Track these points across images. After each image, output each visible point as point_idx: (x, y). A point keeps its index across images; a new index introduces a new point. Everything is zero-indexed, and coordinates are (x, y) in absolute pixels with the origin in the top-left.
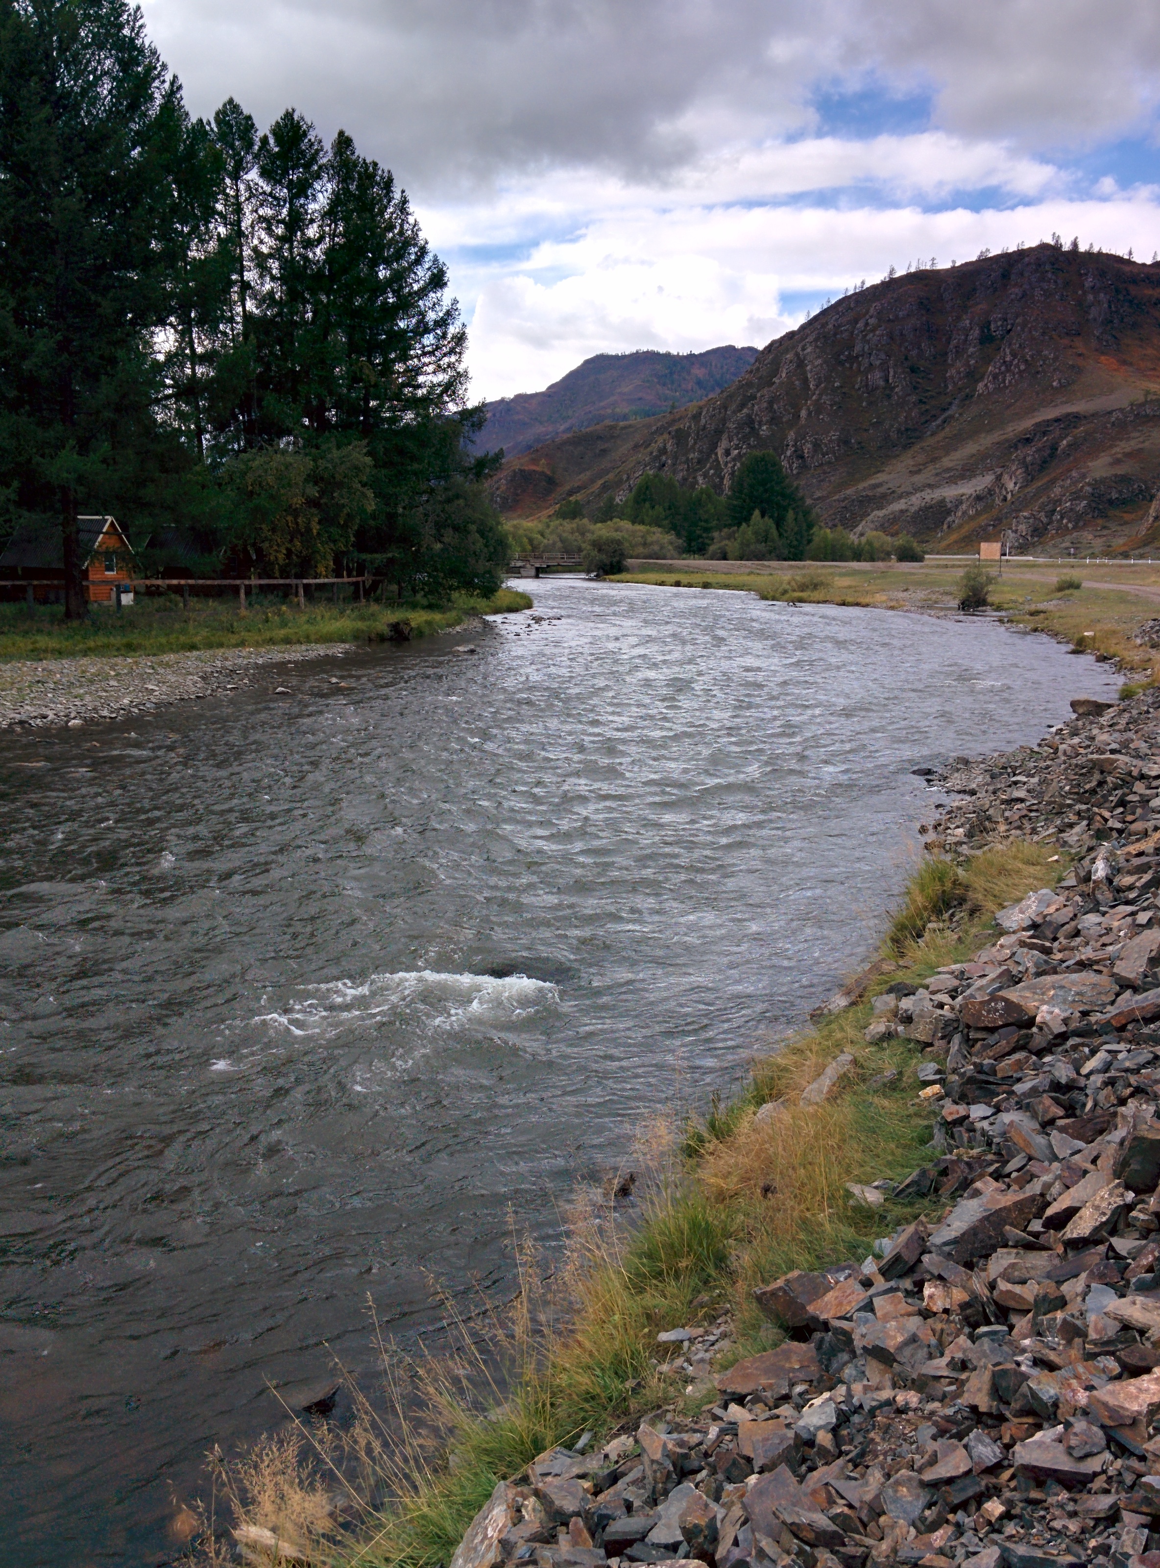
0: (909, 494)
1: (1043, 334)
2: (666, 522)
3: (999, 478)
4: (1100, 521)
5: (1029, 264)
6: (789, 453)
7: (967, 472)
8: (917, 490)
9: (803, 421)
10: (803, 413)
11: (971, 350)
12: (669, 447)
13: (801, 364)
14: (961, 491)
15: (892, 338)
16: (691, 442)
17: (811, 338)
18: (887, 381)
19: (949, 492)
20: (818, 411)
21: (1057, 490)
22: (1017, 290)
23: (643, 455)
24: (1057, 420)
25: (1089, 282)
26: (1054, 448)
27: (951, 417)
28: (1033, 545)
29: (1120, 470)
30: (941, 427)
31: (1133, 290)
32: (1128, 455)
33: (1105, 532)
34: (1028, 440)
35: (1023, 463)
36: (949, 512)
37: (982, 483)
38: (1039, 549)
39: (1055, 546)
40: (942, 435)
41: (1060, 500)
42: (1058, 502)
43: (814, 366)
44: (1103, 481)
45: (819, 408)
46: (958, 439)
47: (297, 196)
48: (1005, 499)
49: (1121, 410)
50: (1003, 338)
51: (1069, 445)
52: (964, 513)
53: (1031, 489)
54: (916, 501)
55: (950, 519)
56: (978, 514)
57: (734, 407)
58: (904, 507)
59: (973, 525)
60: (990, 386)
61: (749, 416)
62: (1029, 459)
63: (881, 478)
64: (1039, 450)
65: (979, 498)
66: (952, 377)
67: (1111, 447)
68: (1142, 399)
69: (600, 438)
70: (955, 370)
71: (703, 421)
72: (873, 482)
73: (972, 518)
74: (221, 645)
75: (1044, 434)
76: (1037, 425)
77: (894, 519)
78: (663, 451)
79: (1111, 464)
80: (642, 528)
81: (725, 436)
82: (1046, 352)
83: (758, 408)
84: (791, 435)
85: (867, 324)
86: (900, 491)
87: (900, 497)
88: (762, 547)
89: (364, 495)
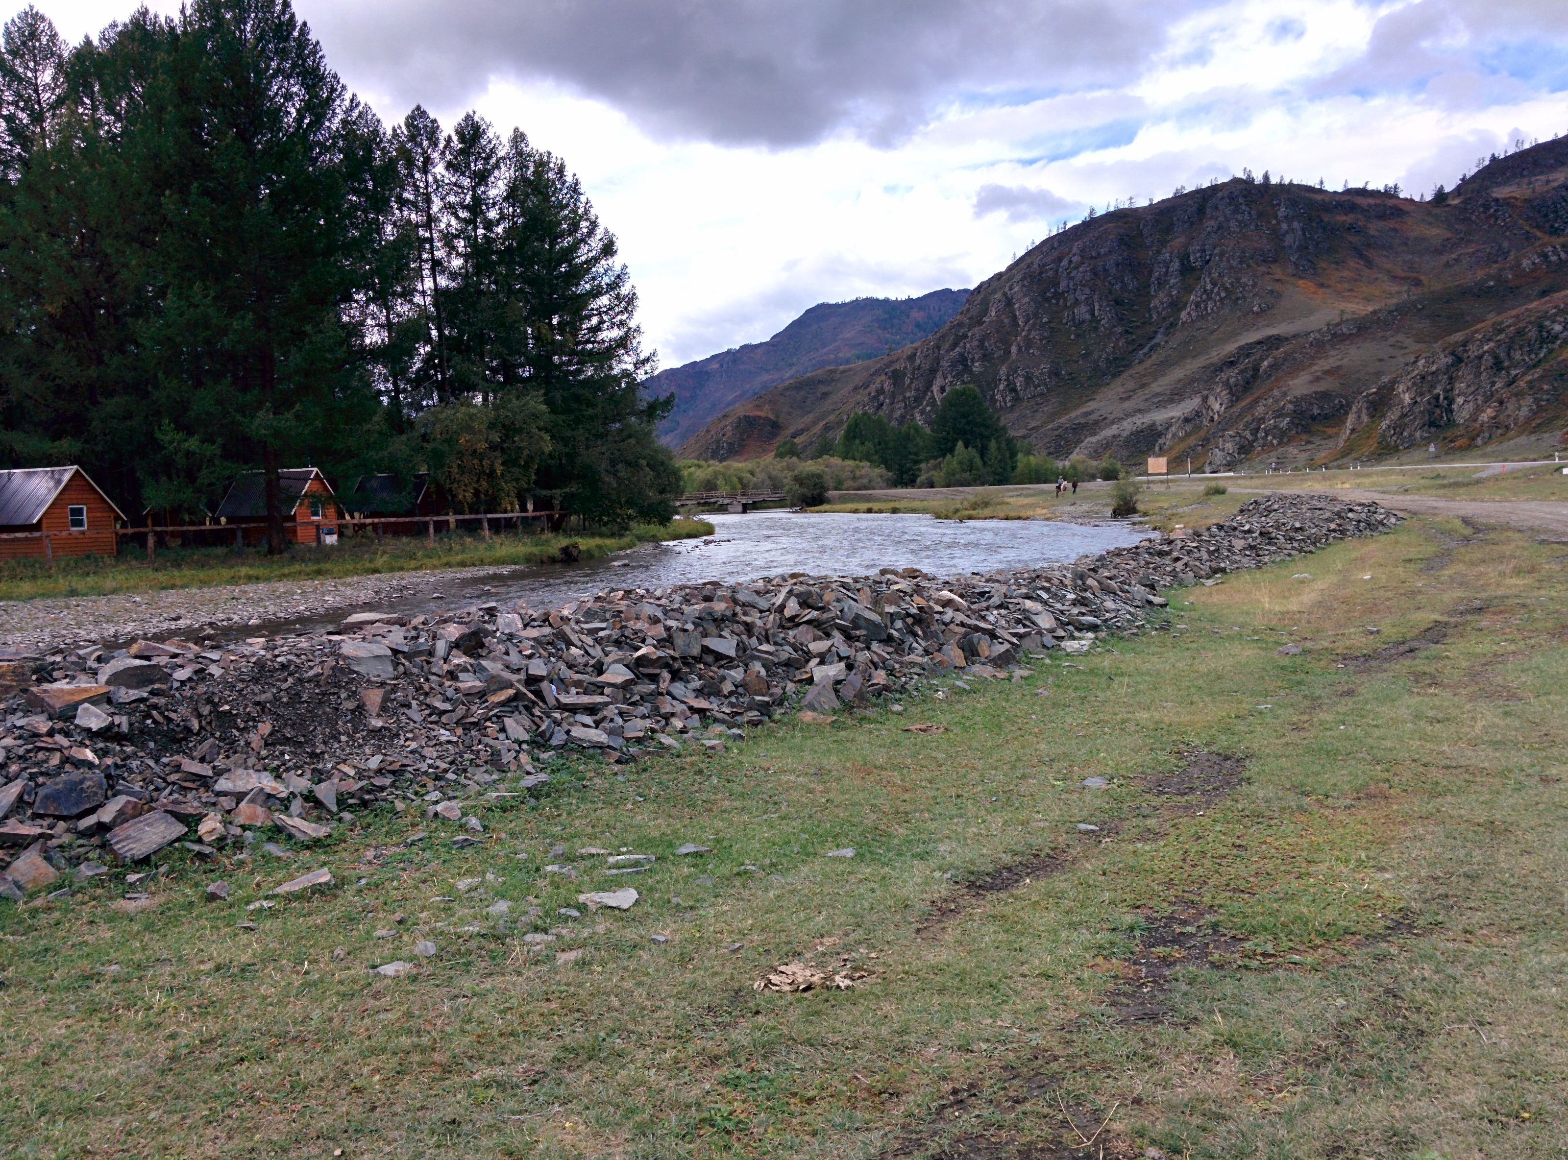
0: (1120, 419)
1: (1241, 262)
2: (876, 457)
3: (1205, 399)
4: (1304, 437)
5: (1222, 199)
6: (1001, 387)
7: (1175, 396)
8: (1128, 415)
9: (1014, 356)
10: (1014, 349)
11: (1172, 281)
12: (886, 386)
13: (1009, 303)
14: (1171, 414)
15: (1095, 274)
16: (907, 381)
17: (1018, 277)
18: (1093, 314)
19: (1159, 416)
20: (1029, 346)
21: (1260, 410)
22: (1212, 223)
23: (862, 396)
24: (1259, 343)
25: (1282, 212)
26: (1256, 369)
27: (1158, 345)
28: (1241, 461)
29: (1322, 387)
30: (1148, 355)
31: (1326, 218)
32: (1327, 372)
33: (1310, 447)
34: (1232, 364)
35: (1227, 384)
36: (1160, 435)
37: (1191, 405)
38: (1247, 464)
39: (1261, 462)
40: (1149, 362)
41: (1263, 419)
42: (1262, 420)
43: (1023, 304)
44: (1303, 398)
45: (1029, 343)
46: (1165, 365)
47: (478, 185)
48: (1212, 420)
49: (1319, 331)
50: (1202, 267)
51: (1270, 366)
52: (1174, 435)
53: (1237, 409)
54: (1128, 426)
55: (1161, 441)
56: (1188, 435)
57: (947, 346)
58: (1116, 432)
59: (1182, 446)
60: (1193, 314)
61: (961, 355)
62: (1232, 380)
63: (1092, 405)
64: (1241, 372)
65: (1187, 420)
66: (1156, 307)
67: (1310, 365)
68: (1338, 320)
69: (820, 382)
70: (1159, 300)
71: (918, 362)
72: (1084, 410)
73: (1182, 439)
74: (402, 569)
75: (1248, 356)
76: (1240, 348)
77: (1107, 445)
78: (880, 391)
79: (1311, 382)
80: (850, 463)
81: (939, 374)
82: (1244, 280)
83: (971, 345)
84: (1003, 370)
85: (1070, 262)
86: (1112, 417)
87: (1113, 423)
88: (966, 475)
89: (541, 438)
